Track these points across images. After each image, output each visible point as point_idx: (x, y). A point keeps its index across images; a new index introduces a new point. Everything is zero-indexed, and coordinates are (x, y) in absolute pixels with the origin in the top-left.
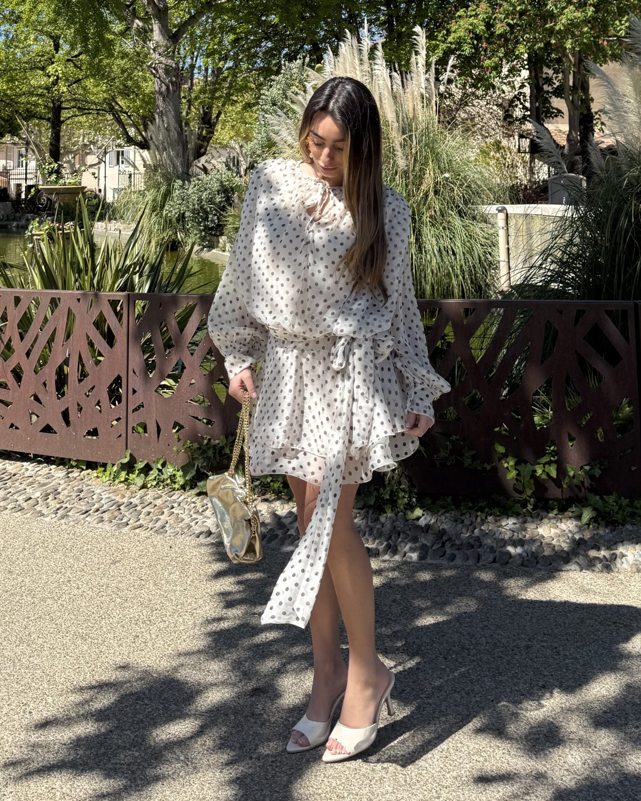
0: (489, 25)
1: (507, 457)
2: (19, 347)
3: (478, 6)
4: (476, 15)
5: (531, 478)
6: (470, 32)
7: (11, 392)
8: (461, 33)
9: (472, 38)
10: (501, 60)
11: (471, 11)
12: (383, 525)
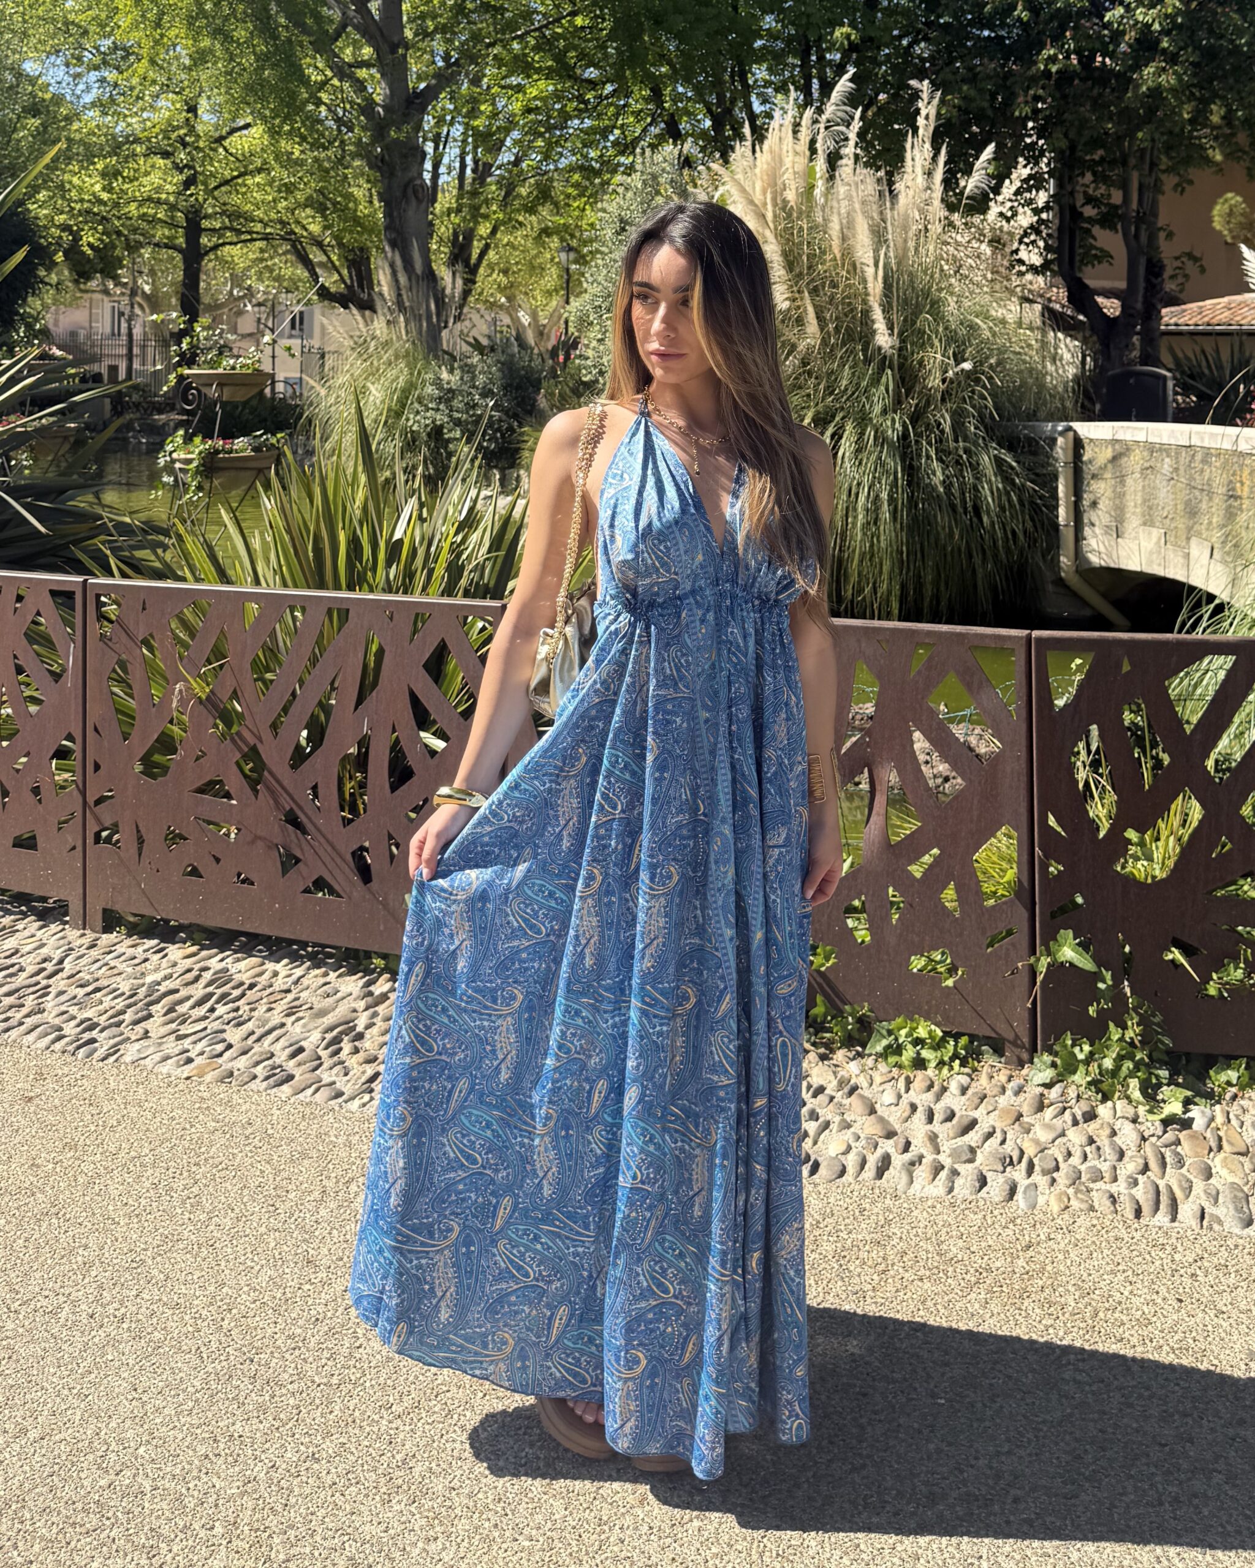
2: (257, 711)
7: (234, 804)
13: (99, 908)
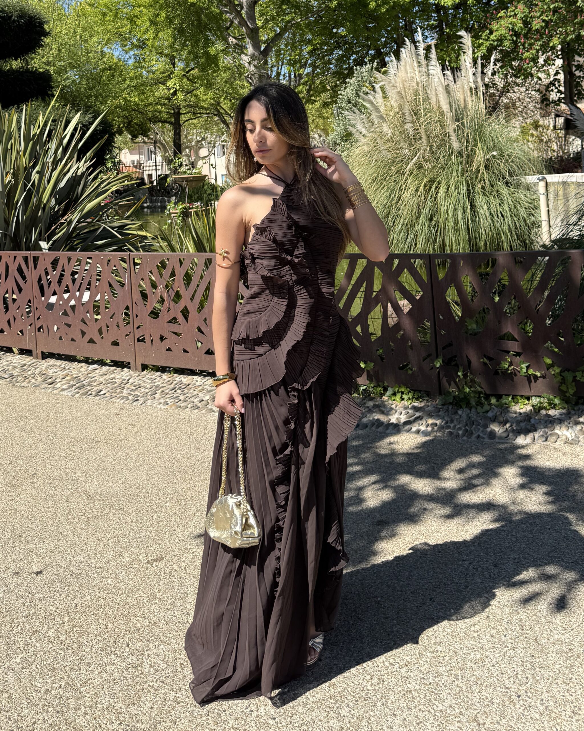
0: (526, 23)
1: (554, 367)
2: (186, 294)
3: (516, 7)
4: (515, 15)
5: (573, 382)
6: (509, 30)
7: (181, 327)
8: (503, 31)
9: (511, 35)
10: (538, 51)
11: (511, 11)
12: (460, 416)
13: (140, 364)
